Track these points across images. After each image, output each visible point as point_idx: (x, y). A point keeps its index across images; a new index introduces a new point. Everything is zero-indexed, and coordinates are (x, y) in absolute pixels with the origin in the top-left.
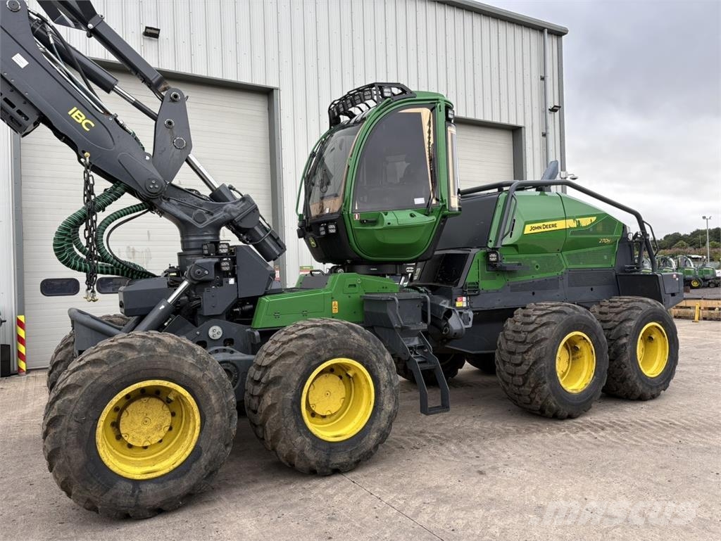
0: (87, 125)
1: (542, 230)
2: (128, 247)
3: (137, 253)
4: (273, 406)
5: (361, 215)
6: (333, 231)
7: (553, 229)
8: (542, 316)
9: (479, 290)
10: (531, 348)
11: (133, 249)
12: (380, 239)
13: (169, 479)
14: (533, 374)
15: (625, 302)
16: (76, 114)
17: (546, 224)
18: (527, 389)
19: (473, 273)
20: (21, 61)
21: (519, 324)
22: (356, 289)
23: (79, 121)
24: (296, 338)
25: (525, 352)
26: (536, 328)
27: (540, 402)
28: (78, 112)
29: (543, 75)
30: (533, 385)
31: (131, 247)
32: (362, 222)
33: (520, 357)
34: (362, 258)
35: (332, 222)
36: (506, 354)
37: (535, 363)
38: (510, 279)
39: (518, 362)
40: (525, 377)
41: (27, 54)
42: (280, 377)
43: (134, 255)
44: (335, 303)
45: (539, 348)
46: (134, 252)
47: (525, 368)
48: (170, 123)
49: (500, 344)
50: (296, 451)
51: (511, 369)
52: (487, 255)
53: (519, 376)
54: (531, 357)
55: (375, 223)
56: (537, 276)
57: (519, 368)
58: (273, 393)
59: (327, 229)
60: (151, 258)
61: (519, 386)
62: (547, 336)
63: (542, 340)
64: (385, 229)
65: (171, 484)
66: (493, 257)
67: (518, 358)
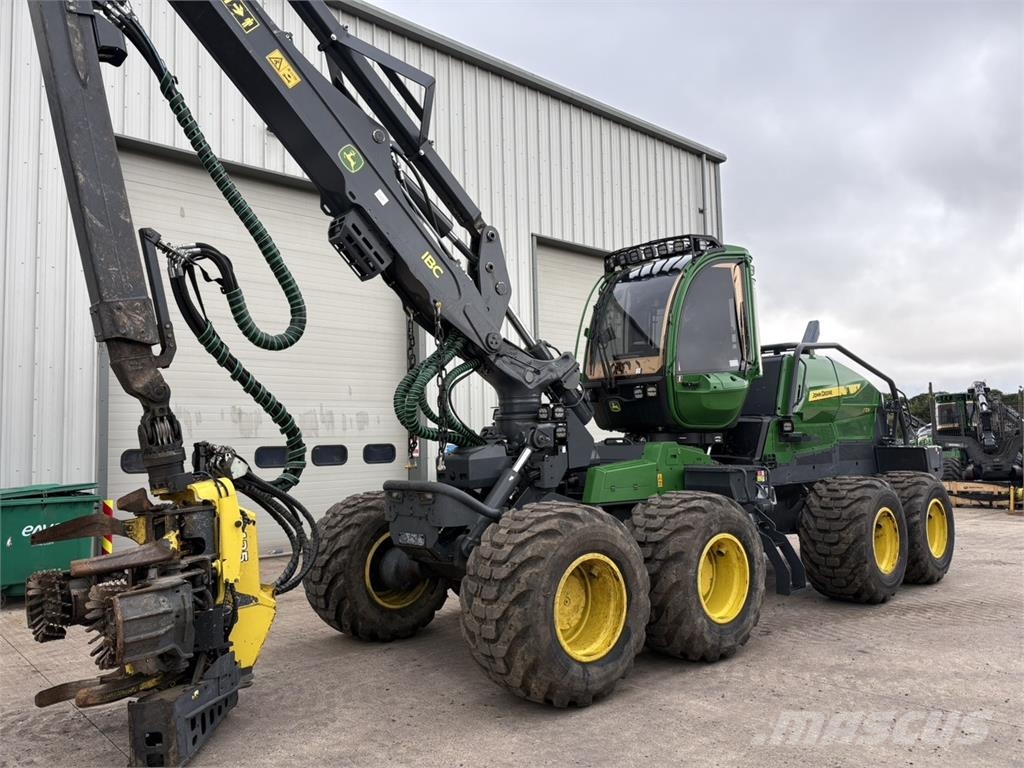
0: (437, 271)
1: (821, 398)
2: (234, 407)
3: (243, 416)
4: (677, 583)
5: (684, 378)
6: (653, 394)
7: (829, 396)
8: (853, 490)
9: (776, 463)
10: (848, 526)
11: (240, 410)
12: (705, 404)
13: (609, 662)
14: (854, 553)
15: (908, 477)
16: (428, 259)
17: (825, 390)
18: (845, 570)
19: (769, 444)
20: (382, 197)
21: (828, 500)
22: (677, 461)
23: (431, 267)
24: (683, 511)
25: (842, 530)
26: (851, 504)
27: (860, 584)
28: (430, 257)
29: (701, 208)
30: (853, 566)
31: (237, 407)
32: (684, 385)
33: (837, 535)
34: (679, 425)
35: (652, 384)
36: (816, 533)
37: (855, 541)
38: (798, 452)
39: (833, 541)
40: (843, 558)
41: (389, 191)
42: (682, 553)
43: (240, 418)
44: (659, 476)
45: (859, 525)
46: (240, 413)
47: (844, 547)
48: (491, 267)
49: (806, 523)
50: (697, 632)
51: (825, 549)
52: (780, 424)
53: (836, 556)
54: (851, 535)
55: (696, 386)
56: (816, 449)
57: (835, 547)
58: (677, 570)
59: (645, 392)
60: (261, 422)
61: (833, 568)
62: (866, 511)
63: (861, 516)
64: (712, 393)
65: (610, 667)
66: (787, 427)
67: (834, 537)
